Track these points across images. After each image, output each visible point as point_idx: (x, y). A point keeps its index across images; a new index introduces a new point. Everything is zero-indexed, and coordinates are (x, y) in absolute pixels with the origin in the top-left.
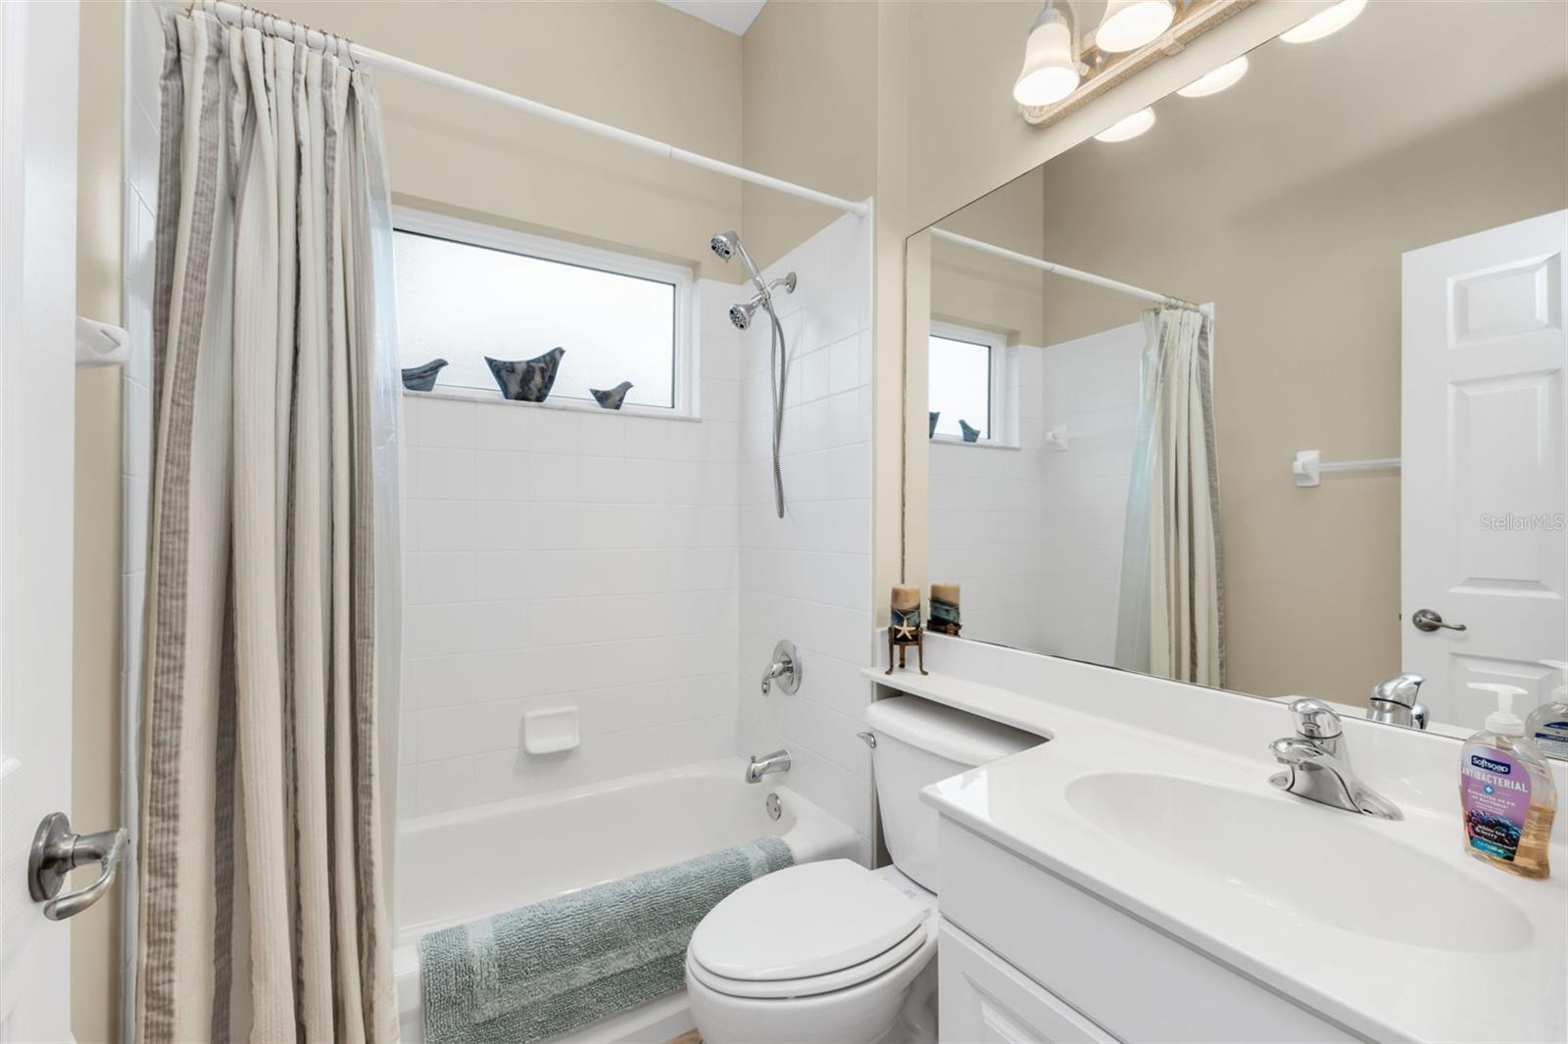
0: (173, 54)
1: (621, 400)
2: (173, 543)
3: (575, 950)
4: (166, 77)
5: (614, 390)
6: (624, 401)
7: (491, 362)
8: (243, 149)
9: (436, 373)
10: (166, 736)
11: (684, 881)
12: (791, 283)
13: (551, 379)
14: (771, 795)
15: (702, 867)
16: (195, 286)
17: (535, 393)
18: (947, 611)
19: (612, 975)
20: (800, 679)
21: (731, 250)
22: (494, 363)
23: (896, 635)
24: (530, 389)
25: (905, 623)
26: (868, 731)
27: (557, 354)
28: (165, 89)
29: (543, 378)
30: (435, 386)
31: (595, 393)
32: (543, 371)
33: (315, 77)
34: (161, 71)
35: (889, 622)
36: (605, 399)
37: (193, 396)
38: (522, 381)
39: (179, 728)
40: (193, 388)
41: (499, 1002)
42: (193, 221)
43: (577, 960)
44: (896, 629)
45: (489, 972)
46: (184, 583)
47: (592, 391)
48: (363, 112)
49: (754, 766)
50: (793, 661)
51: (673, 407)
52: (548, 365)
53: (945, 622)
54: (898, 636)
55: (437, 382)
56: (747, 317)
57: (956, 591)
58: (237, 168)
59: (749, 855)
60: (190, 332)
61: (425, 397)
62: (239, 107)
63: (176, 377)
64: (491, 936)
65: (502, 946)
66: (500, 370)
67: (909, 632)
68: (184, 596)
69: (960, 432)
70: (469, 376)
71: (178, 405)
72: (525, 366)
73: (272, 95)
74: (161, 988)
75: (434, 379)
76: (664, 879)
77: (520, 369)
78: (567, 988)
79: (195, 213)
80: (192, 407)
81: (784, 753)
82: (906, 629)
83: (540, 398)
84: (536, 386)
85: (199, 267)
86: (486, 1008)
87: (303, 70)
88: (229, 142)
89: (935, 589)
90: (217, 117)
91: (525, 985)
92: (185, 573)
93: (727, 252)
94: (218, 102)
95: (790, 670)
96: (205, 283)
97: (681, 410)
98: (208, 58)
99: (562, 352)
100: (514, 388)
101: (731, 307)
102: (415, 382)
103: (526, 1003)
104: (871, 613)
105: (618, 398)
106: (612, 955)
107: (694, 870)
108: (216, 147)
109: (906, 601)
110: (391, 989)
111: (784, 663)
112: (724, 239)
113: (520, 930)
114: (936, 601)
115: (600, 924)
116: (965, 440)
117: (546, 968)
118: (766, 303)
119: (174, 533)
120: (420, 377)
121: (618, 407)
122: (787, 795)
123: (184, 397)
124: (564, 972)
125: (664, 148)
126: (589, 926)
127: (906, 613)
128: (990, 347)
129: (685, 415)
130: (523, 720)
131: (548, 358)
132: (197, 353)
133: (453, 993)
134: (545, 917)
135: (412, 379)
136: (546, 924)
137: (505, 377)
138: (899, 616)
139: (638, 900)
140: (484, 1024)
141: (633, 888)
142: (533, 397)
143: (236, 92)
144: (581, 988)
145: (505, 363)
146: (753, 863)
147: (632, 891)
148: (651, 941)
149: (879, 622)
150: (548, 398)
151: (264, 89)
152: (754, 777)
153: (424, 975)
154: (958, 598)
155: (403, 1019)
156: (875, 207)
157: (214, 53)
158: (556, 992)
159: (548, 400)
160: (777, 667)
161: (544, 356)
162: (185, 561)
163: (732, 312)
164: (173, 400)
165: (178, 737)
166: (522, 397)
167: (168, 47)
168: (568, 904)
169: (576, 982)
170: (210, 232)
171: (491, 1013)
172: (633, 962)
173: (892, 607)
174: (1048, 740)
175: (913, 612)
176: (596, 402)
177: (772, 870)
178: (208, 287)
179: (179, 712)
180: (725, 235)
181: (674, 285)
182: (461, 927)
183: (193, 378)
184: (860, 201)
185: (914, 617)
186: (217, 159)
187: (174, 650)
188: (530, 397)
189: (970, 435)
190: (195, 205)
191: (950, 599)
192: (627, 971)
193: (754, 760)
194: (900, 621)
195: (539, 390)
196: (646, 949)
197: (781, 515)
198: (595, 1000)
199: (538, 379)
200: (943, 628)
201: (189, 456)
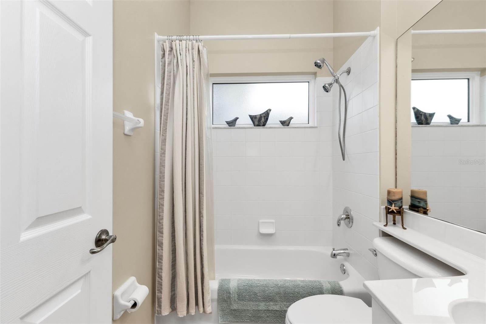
0: (163, 53)
1: (290, 122)
2: (162, 168)
3: (260, 298)
4: (162, 59)
5: (287, 120)
6: (290, 123)
7: (250, 116)
8: (176, 71)
9: (236, 121)
10: (161, 214)
11: (297, 286)
12: (349, 72)
13: (267, 119)
14: (342, 264)
15: (305, 284)
16: (167, 107)
17: (262, 124)
18: (419, 202)
19: (271, 310)
20: (352, 222)
21: (322, 65)
22: (251, 116)
23: (388, 210)
24: (261, 123)
25: (393, 205)
26: (374, 249)
27: (269, 111)
28: (162, 61)
29: (264, 119)
30: (236, 125)
31: (281, 122)
32: (264, 117)
33: (190, 48)
34: (161, 57)
35: (386, 204)
36: (283, 123)
37: (166, 133)
38: (258, 121)
39: (163, 212)
40: (166, 132)
41: (238, 305)
42: (166, 91)
43: (259, 301)
44: (388, 207)
45: (235, 295)
46: (164, 178)
47: (280, 121)
48: (201, 53)
49: (334, 252)
50: (350, 215)
51: (309, 123)
52: (266, 115)
53: (418, 207)
54: (389, 211)
55: (236, 124)
56: (329, 88)
57: (425, 193)
58: (175, 76)
59: (324, 284)
60: (165, 118)
61: (233, 128)
62: (175, 61)
63: (163, 129)
64: (236, 285)
65: (239, 289)
66: (252, 118)
67: (395, 209)
68: (164, 181)
69: (448, 120)
70: (245, 121)
71: (163, 136)
72: (259, 116)
73: (181, 56)
74: (160, 273)
75: (236, 123)
76: (291, 284)
77: (258, 117)
78: (257, 309)
79: (166, 89)
80: (166, 136)
81: (347, 249)
82: (393, 208)
83: (264, 125)
84: (263, 121)
85: (167, 102)
86: (234, 306)
87: (188, 47)
88: (174, 70)
89: (412, 192)
90: (171, 65)
91: (245, 303)
92: (164, 176)
93: (320, 66)
94: (171, 61)
95: (349, 218)
96: (169, 106)
97: (311, 124)
98: (169, 51)
99: (270, 110)
100: (256, 123)
101: (323, 85)
102: (231, 124)
103: (245, 308)
104: (379, 200)
105: (288, 122)
106: (271, 303)
107: (302, 284)
108: (171, 72)
109: (394, 196)
110: (208, 291)
111: (346, 215)
112: (319, 62)
113: (244, 286)
114: (413, 197)
115: (268, 292)
116: (451, 124)
117: (250, 300)
118: (337, 81)
119: (162, 166)
120: (232, 123)
121: (288, 125)
122: (348, 266)
123: (164, 134)
124: (256, 303)
125: (288, 35)
126: (264, 291)
127: (394, 201)
128: (468, 79)
129: (313, 126)
130: (259, 222)
131: (266, 113)
132: (167, 123)
133: (225, 298)
134: (251, 284)
135: (230, 124)
136: (251, 286)
137: (254, 120)
138: (390, 202)
139: (281, 288)
140: (234, 310)
141: (280, 284)
142: (262, 125)
143: (175, 58)
144: (261, 310)
145: (254, 116)
146: (325, 288)
147: (279, 285)
148: (285, 303)
149: (382, 204)
150: (266, 125)
151: (180, 55)
152: (334, 256)
153: (219, 290)
154: (426, 196)
155: (212, 300)
156: (380, 30)
157: (170, 49)
158: (254, 309)
159: (267, 126)
160: (344, 216)
161: (265, 112)
162: (164, 173)
163: (323, 87)
164: (162, 135)
165: (163, 215)
166: (258, 125)
167: (162, 51)
168: (259, 282)
169: (260, 308)
170: (170, 93)
171: (235, 308)
172: (279, 308)
173: (387, 198)
174: (464, 275)
175: (398, 201)
176: (281, 124)
177: (332, 293)
178: (169, 107)
179: (163, 209)
180: (319, 60)
181: (309, 82)
182: (230, 279)
183: (166, 129)
184: (374, 30)
185: (399, 203)
186: (171, 75)
187: (162, 194)
188: (261, 125)
189: (454, 121)
190: (166, 87)
191: (421, 196)
192: (277, 311)
193: (334, 250)
194: (391, 204)
195: (263, 123)
196: (283, 306)
197: (344, 159)
198: (266, 316)
199: (263, 120)
200: (416, 209)
201: (165, 148)
